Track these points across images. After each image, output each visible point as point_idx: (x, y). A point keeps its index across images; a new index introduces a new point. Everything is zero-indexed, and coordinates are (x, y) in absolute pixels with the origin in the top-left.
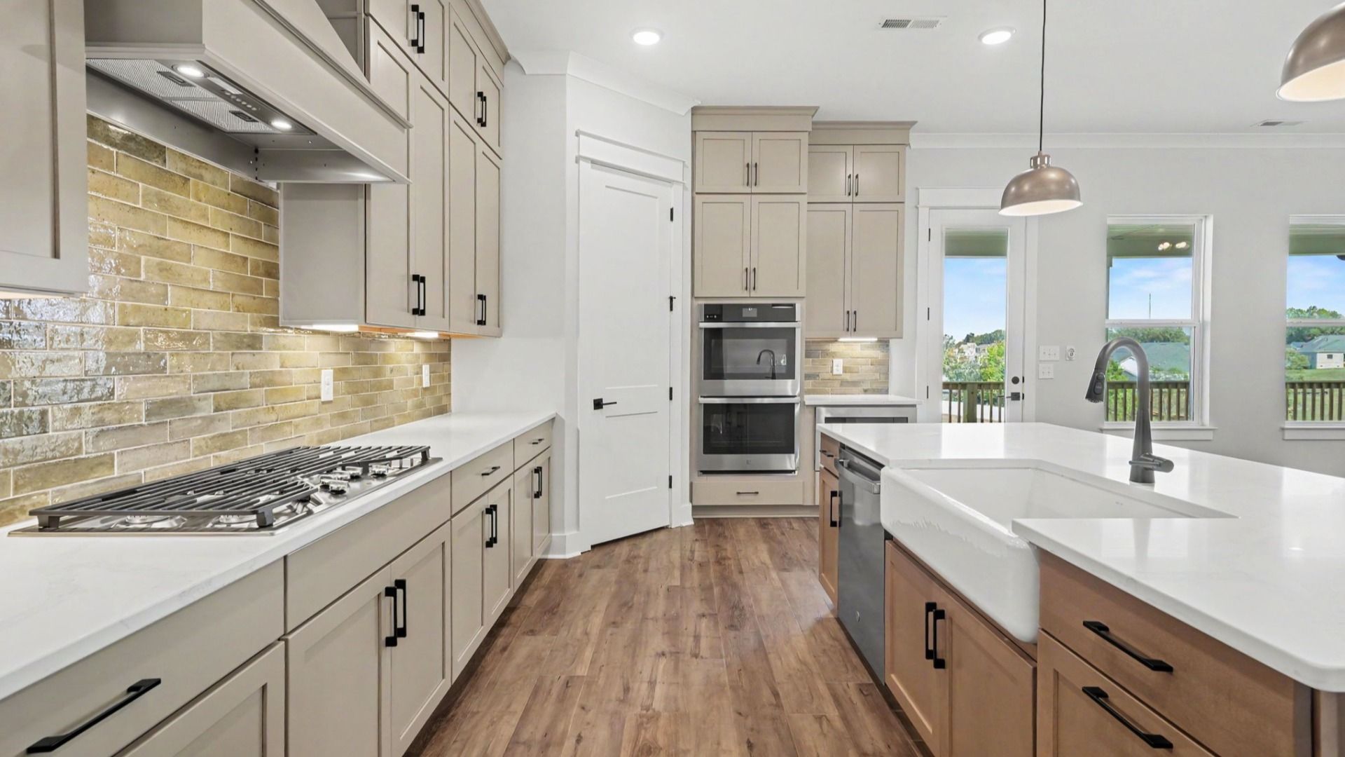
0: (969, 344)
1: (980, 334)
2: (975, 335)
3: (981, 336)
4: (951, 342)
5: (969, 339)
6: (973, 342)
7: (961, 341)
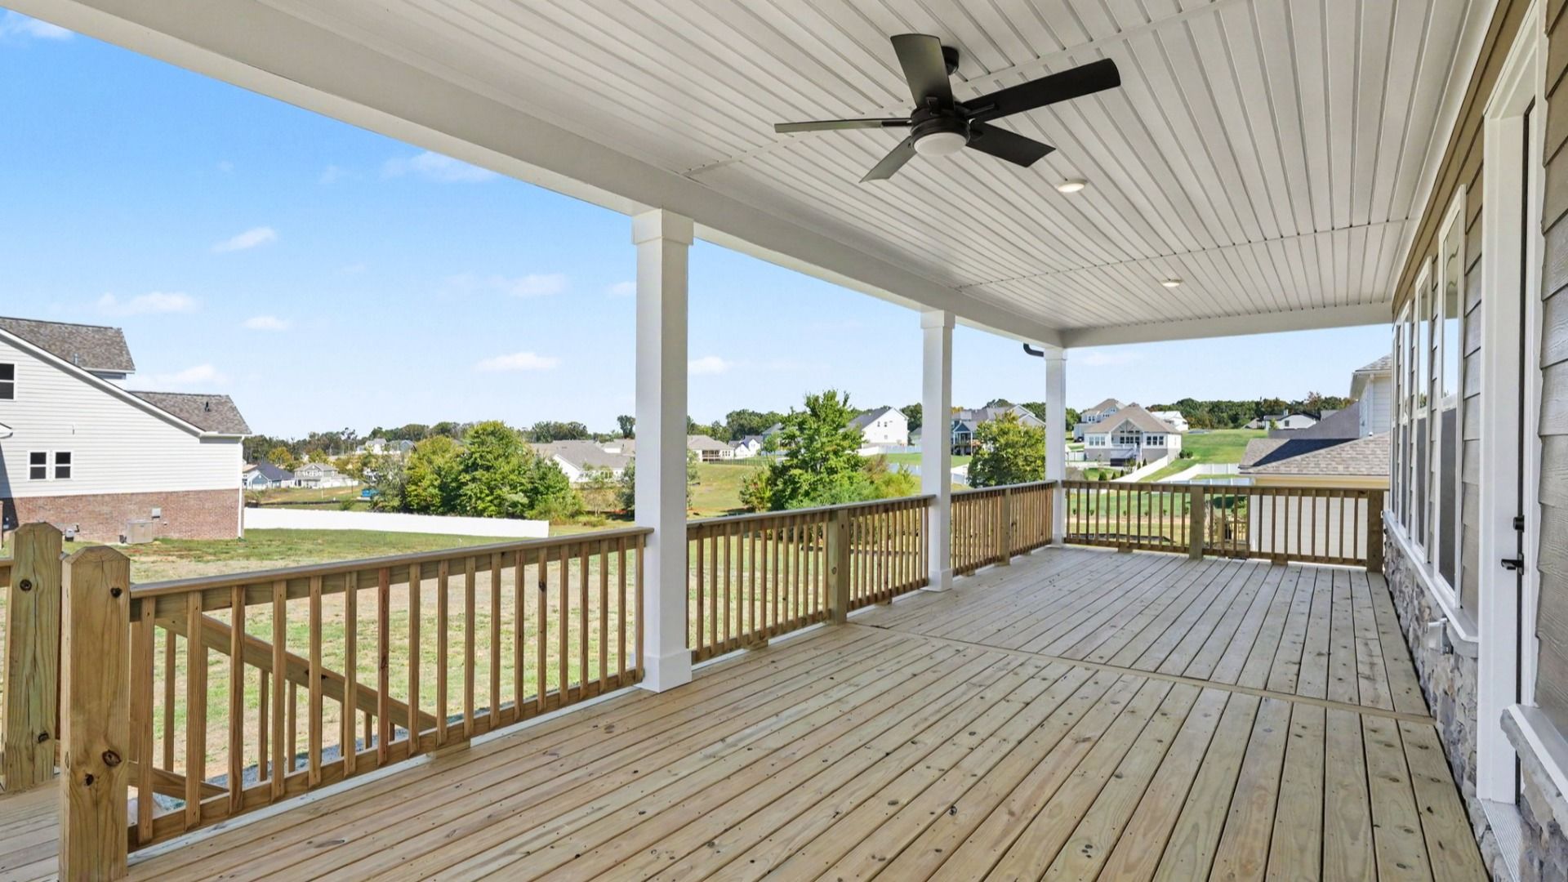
0: (377, 440)
1: (389, 429)
2: (384, 430)
3: (392, 431)
4: (352, 437)
5: (376, 434)
6: (381, 438)
7: (367, 435)
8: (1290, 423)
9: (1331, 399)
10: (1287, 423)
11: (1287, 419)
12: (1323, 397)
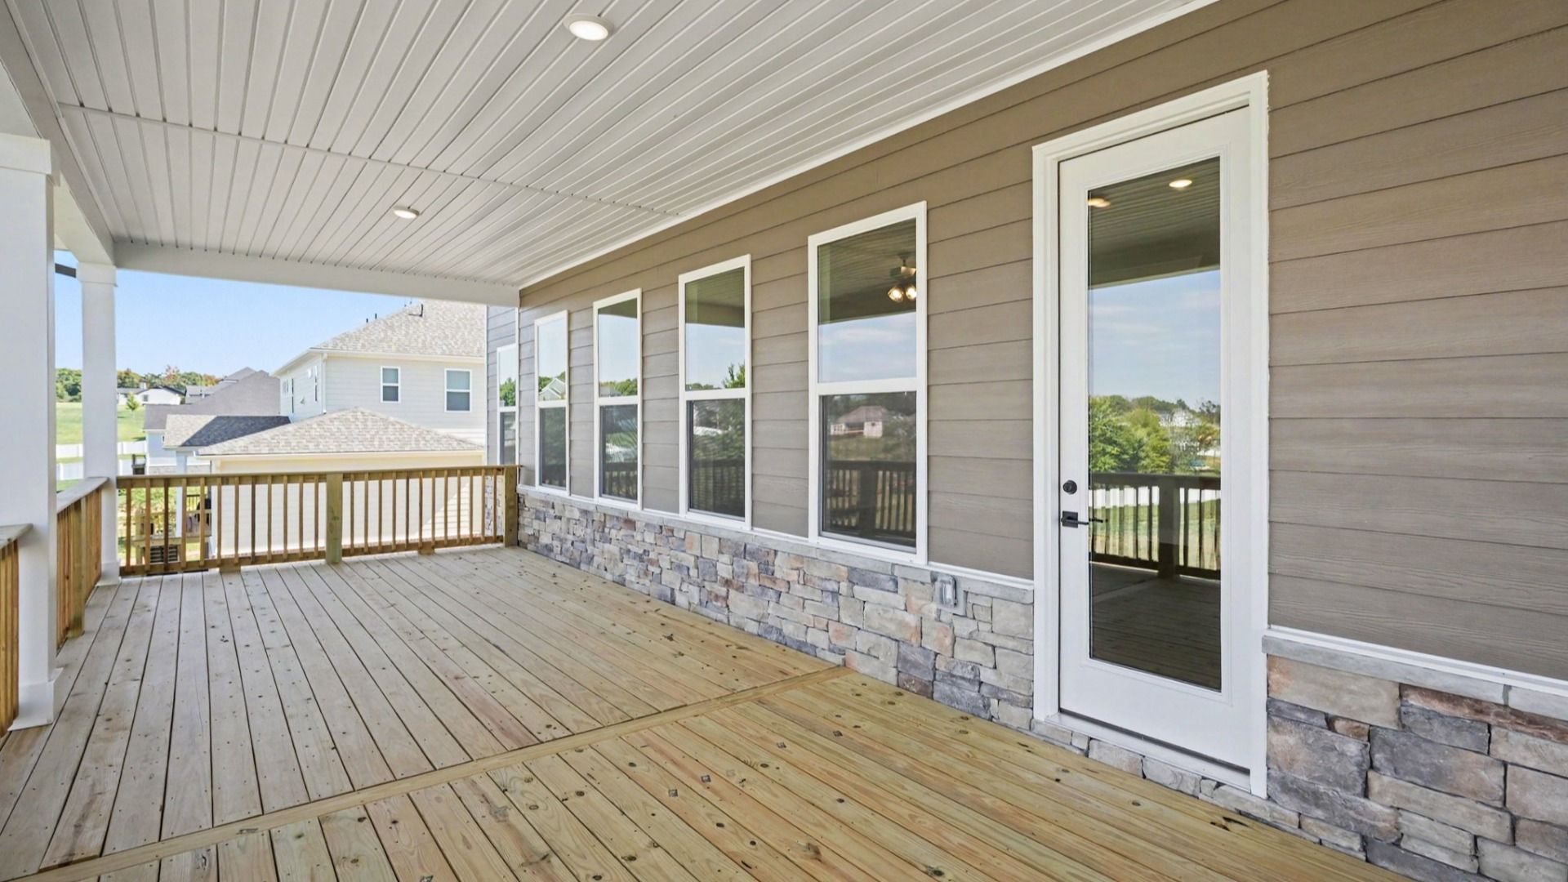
8: (149, 398)
9: (191, 374)
10: (146, 398)
11: (145, 393)
12: (182, 372)
